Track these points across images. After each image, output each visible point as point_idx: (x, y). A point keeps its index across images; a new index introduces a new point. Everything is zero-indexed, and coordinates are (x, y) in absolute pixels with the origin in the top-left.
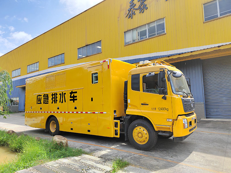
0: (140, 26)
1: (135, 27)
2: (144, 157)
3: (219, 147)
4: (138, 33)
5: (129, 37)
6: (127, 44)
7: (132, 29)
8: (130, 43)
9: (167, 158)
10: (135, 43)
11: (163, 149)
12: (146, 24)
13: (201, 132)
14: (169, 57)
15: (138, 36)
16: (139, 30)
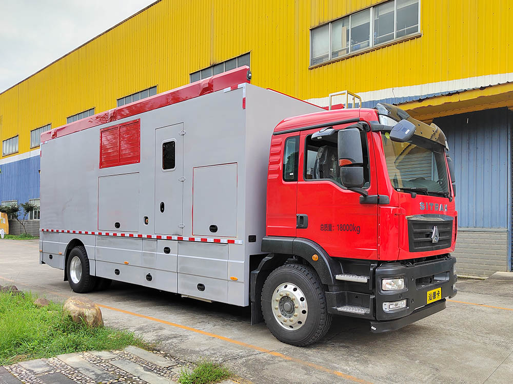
0: (354, 11)
1: (340, 16)
2: (280, 361)
3: (498, 345)
4: (348, 31)
5: (324, 44)
6: (317, 64)
7: (330, 20)
8: (325, 61)
9: (337, 366)
10: (338, 61)
11: (341, 344)
12: (368, 6)
13: (474, 307)
14: (420, 101)
15: (348, 40)
16: (351, 25)
